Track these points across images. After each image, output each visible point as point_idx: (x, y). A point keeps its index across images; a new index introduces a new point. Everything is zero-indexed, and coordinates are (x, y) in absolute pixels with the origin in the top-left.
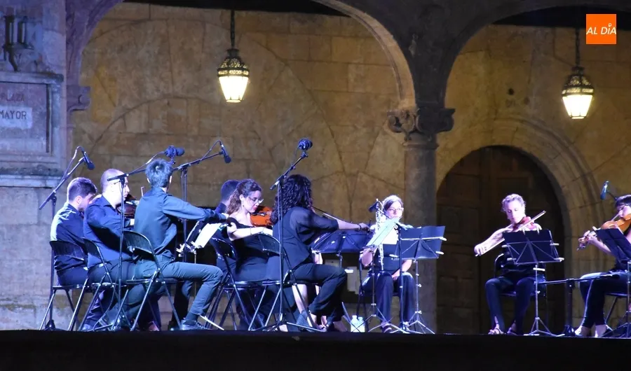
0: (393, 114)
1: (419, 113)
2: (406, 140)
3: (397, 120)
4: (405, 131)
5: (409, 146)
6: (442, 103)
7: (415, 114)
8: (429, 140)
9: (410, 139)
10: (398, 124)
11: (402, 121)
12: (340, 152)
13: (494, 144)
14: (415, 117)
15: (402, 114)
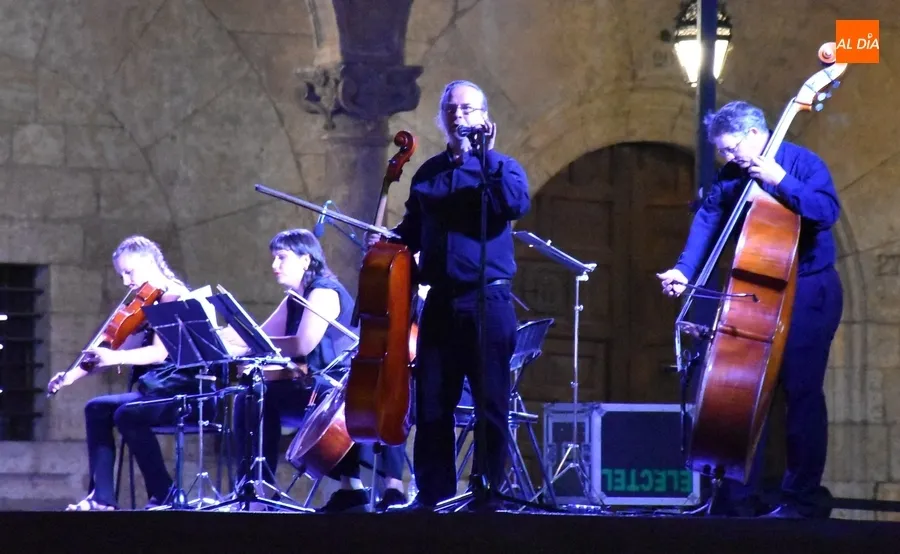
0: (303, 75)
1: (344, 73)
2: (326, 128)
3: (311, 88)
4: (325, 111)
5: (332, 140)
6: (398, 56)
7: (338, 76)
8: (369, 128)
9: (334, 127)
10: (313, 97)
11: (318, 90)
12: (297, 156)
13: (634, 139)
14: (337, 82)
15: (316, 75)
